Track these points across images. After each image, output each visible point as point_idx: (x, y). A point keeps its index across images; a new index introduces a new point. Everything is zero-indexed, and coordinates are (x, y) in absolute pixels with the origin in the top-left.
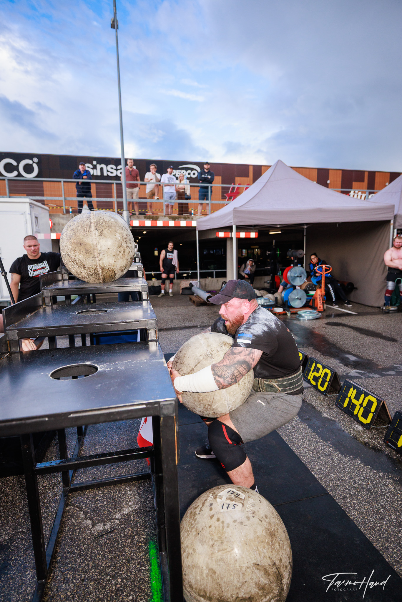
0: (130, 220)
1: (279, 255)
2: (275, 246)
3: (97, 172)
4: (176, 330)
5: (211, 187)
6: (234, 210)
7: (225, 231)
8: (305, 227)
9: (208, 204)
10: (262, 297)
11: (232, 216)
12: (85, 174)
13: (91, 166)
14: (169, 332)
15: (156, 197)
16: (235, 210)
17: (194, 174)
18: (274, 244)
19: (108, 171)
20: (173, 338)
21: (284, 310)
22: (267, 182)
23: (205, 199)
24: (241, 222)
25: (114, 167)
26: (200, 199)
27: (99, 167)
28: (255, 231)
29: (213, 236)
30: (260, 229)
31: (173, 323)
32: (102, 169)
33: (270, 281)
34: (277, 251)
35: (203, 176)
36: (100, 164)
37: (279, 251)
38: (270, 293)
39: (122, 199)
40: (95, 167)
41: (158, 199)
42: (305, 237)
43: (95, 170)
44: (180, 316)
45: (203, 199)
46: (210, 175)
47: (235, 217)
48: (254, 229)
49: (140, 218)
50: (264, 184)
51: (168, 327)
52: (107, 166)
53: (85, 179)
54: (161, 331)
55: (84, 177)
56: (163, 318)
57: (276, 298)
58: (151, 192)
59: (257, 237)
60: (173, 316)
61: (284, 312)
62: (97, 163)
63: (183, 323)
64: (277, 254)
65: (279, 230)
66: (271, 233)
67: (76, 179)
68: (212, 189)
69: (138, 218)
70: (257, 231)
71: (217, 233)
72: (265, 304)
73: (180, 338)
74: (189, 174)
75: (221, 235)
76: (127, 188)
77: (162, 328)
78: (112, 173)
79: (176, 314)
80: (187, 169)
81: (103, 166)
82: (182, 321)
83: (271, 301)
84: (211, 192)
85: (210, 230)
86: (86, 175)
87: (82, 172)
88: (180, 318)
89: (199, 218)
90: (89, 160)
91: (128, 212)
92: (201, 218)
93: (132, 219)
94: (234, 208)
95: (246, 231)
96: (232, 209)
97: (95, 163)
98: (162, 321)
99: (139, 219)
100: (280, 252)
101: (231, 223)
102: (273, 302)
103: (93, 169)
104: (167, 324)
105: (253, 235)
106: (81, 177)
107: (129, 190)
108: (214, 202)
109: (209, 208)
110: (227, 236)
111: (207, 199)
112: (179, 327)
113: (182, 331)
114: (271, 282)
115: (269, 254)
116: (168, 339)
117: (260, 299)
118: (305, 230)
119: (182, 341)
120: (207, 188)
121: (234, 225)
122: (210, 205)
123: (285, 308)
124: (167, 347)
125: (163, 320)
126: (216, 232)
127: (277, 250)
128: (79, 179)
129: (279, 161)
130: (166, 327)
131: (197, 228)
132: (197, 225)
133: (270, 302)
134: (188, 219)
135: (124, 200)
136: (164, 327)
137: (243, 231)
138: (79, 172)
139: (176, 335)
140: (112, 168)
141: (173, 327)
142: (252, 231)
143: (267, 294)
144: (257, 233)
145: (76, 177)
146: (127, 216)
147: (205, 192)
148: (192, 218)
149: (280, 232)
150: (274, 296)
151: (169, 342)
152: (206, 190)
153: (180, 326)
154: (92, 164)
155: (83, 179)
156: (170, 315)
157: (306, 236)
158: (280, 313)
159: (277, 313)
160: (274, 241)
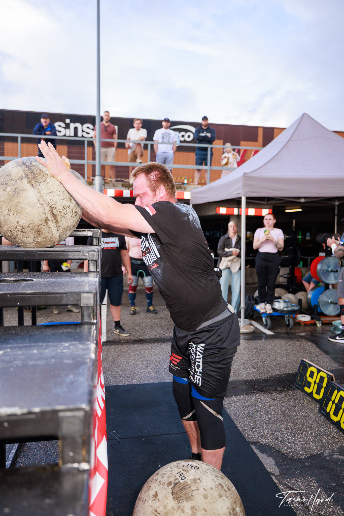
0: (103, 188)
1: (300, 240)
2: (295, 227)
3: (70, 132)
4: (156, 344)
5: (211, 148)
6: (243, 176)
7: (228, 206)
8: (337, 203)
9: (206, 170)
10: (280, 298)
11: (241, 184)
12: (49, 129)
13: (63, 125)
14: (147, 346)
15: (138, 160)
16: (245, 176)
17: (189, 137)
18: (294, 225)
19: (83, 131)
20: (152, 356)
21: (312, 318)
22: (289, 141)
23: (204, 164)
24: (253, 192)
25: (91, 126)
26: (197, 164)
27: (72, 126)
28: (269, 207)
29: (211, 213)
30: (275, 205)
31: (153, 332)
32: (76, 129)
33: (288, 274)
34: (296, 234)
35: (201, 134)
36: (74, 123)
37: (300, 234)
38: (290, 292)
39: (94, 161)
40: (67, 126)
41: (141, 163)
42: (336, 218)
43: (68, 130)
44: (163, 320)
45: (201, 164)
46: (210, 132)
47: (245, 185)
48: (268, 205)
49: (117, 187)
50: (285, 143)
51: (145, 337)
52: (82, 125)
53: (48, 135)
54: (135, 344)
55: (47, 133)
56: (140, 323)
57: (300, 301)
58: (133, 154)
60: (153, 320)
61: (312, 322)
62: (71, 122)
63: (167, 333)
64: (299, 239)
65: (300, 207)
66: (287, 211)
67: (37, 134)
68: (213, 150)
69: (114, 186)
70: (272, 207)
71: (217, 209)
72: (285, 309)
73: (161, 357)
74: (183, 136)
75: (223, 211)
76: (102, 148)
77: (138, 339)
78: (88, 133)
79: (158, 317)
80: (180, 130)
81: (78, 125)
82: (166, 329)
83: (293, 304)
84: (212, 155)
85: (209, 203)
86: (50, 131)
87: (46, 127)
88: (164, 323)
89: (195, 188)
90: (61, 117)
91: (101, 177)
92: (197, 188)
93: (106, 187)
94: (245, 173)
95: (256, 206)
96: (242, 174)
97: (68, 121)
98: (138, 328)
99: (115, 188)
100: (302, 235)
101: (240, 193)
102: (296, 306)
103: (65, 128)
104: (144, 332)
106: (43, 133)
107: (103, 150)
108: (214, 168)
109: (207, 176)
110: (230, 213)
111: (206, 164)
112: (161, 338)
113: (165, 344)
114: (289, 276)
116: (144, 357)
117: (278, 302)
118: (336, 207)
119: (164, 362)
120: (206, 149)
121: (244, 196)
122: (209, 172)
123: (313, 316)
124: (142, 371)
125: (140, 326)
126: (216, 207)
127: (299, 233)
128: (40, 134)
129: (304, 115)
130: (142, 338)
131: (191, 201)
132: (191, 197)
133: (293, 306)
134: (179, 189)
135: (97, 163)
136: (140, 338)
137: (252, 206)
138: (42, 127)
139: (156, 352)
140: (88, 128)
141: (152, 337)
142: (264, 206)
143: (286, 294)
144: (271, 210)
145: (38, 132)
146: (100, 184)
147: (204, 156)
148: (185, 189)
149: (300, 210)
150: (296, 298)
151: (145, 363)
152: (204, 152)
153: (163, 336)
154: (64, 122)
155: (45, 134)
156: (150, 319)
158: (307, 322)
159: (302, 323)
160: (294, 221)
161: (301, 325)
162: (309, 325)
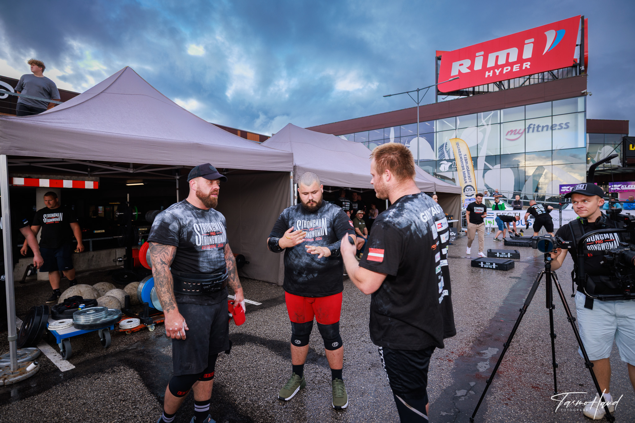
1: (137, 216)
2: (130, 202)
8: (178, 177)
18: (128, 200)
21: (142, 322)
28: (94, 178)
33: (124, 257)
37: (137, 210)
42: (177, 191)
48: (92, 176)
57: (127, 298)
59: (97, 188)
61: (142, 326)
65: (141, 181)
66: (129, 184)
70: (98, 178)
72: (97, 322)
75: (19, 182)
95: (75, 177)
105: (89, 185)
114: (125, 259)
115: (119, 215)
118: (177, 181)
123: (143, 318)
127: (134, 209)
133: (110, 314)
137: (69, 177)
142: (87, 178)
144: (97, 183)
149: (142, 184)
157: (179, 189)
158: (134, 330)
159: (127, 332)
160: (128, 195)
161: (126, 335)
162: (138, 332)
